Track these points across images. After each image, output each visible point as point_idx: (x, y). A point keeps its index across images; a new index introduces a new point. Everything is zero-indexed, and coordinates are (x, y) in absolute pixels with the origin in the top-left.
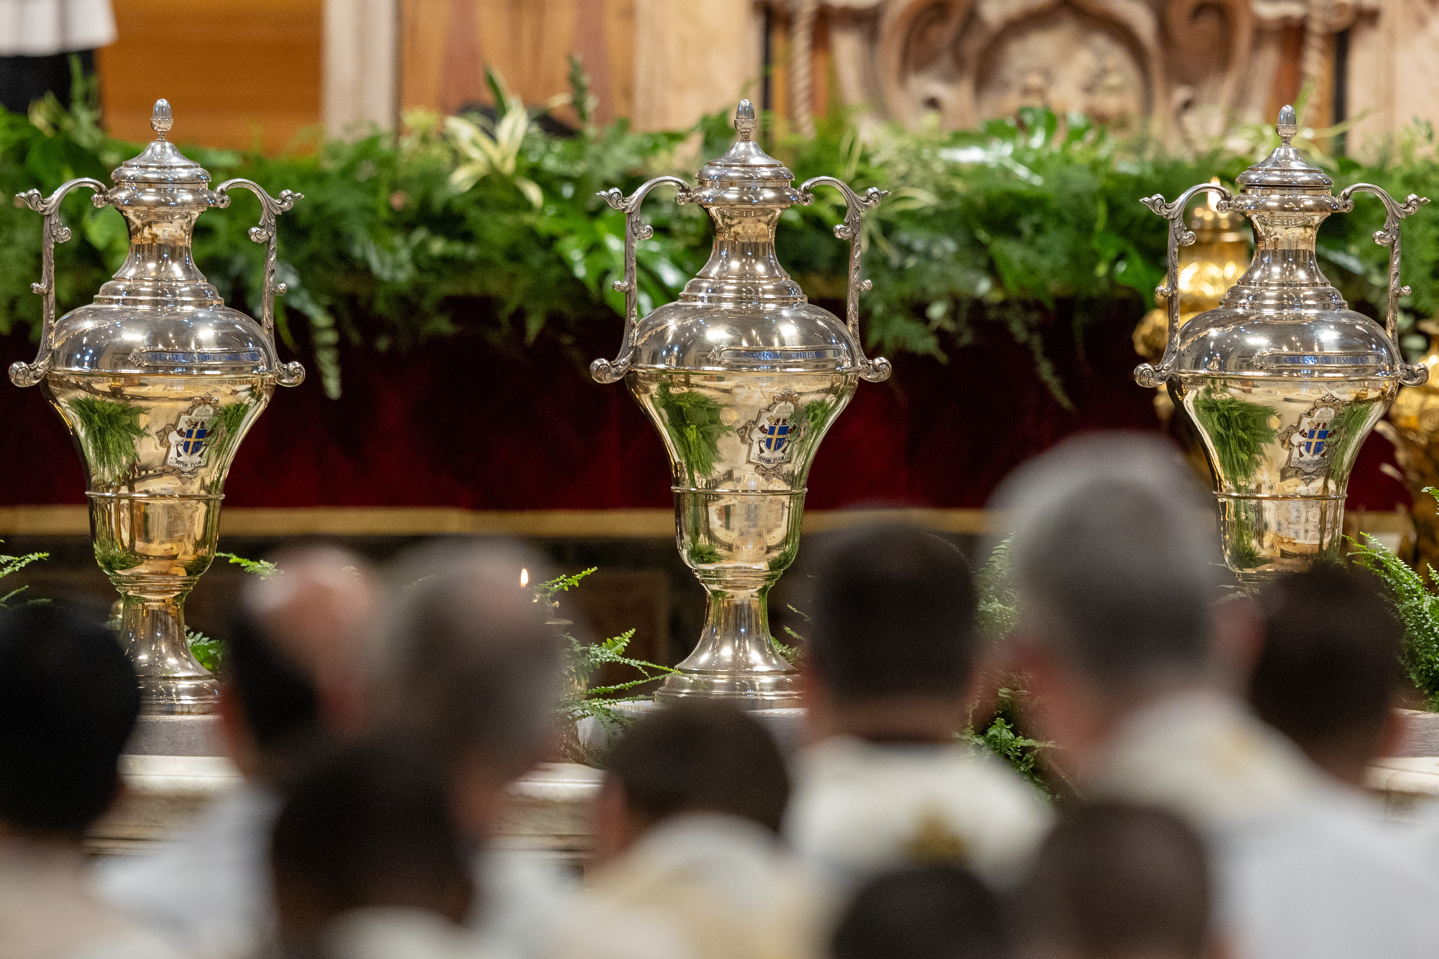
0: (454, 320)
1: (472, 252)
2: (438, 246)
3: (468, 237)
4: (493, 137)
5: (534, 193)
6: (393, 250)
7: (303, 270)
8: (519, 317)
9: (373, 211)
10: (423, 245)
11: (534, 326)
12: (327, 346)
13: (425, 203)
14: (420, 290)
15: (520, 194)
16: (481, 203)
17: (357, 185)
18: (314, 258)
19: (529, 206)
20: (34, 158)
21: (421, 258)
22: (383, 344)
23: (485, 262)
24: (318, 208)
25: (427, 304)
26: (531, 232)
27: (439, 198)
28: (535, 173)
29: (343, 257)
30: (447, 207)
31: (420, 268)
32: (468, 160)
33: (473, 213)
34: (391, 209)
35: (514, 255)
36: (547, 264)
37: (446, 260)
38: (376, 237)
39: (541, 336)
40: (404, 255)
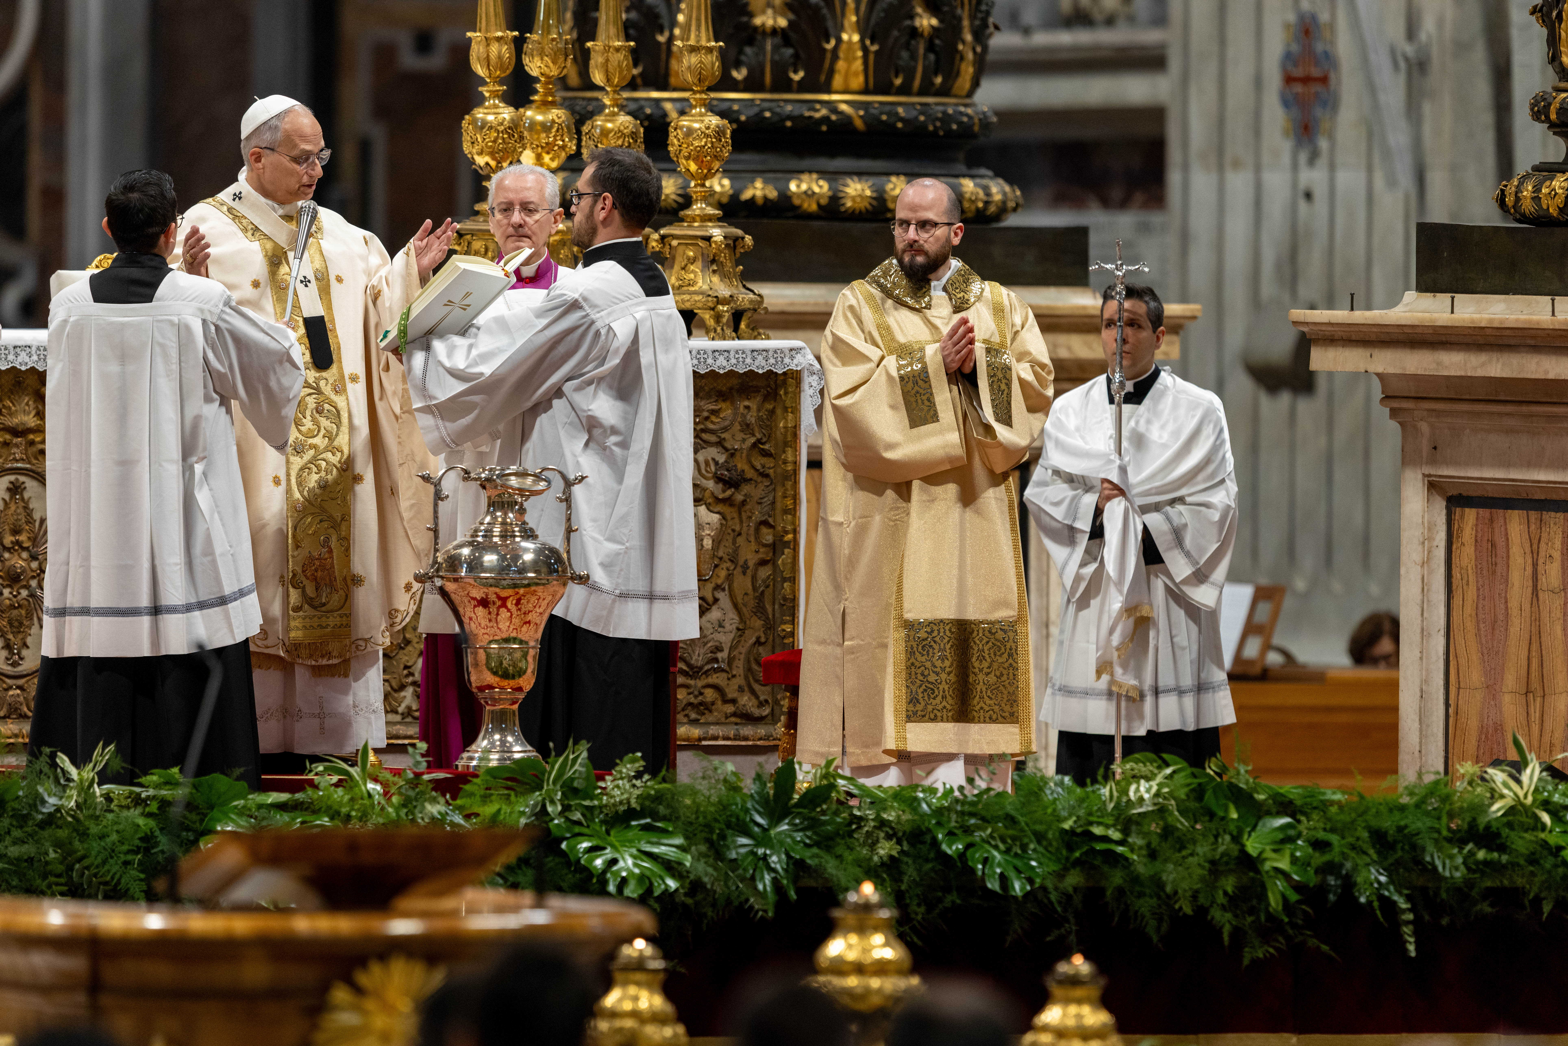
0: (1491, 905)
1: (1505, 858)
2: (1481, 855)
3: (1502, 848)
4: (1518, 782)
5: (1546, 818)
6: (1452, 857)
7: (1390, 871)
8: (1537, 901)
9: (1439, 832)
10: (1472, 854)
11: (1547, 908)
12: (1408, 923)
13: (1473, 824)
14: (1469, 884)
15: (1537, 819)
16: (1510, 825)
17: (1427, 814)
18: (1398, 863)
19: (1544, 827)
20: (1209, 795)
21: (1470, 861)
22: (1445, 921)
23: (1514, 865)
24: (1400, 829)
25: (1474, 893)
26: (1545, 844)
27: (1482, 821)
28: (1546, 805)
29: (1418, 862)
30: (1488, 827)
31: (1469, 869)
32: (1502, 796)
33: (1505, 832)
34: (1449, 829)
35: (1533, 860)
36: (1556, 866)
37: (1486, 863)
38: (1440, 849)
39: (1551, 913)
40: (1459, 860)
